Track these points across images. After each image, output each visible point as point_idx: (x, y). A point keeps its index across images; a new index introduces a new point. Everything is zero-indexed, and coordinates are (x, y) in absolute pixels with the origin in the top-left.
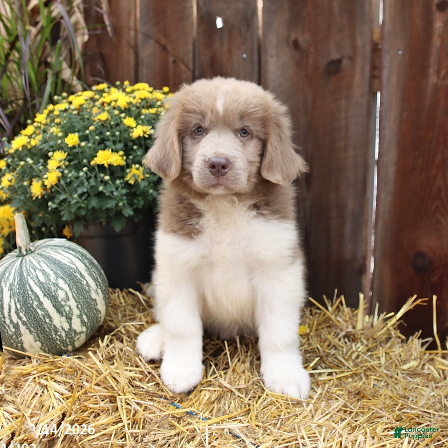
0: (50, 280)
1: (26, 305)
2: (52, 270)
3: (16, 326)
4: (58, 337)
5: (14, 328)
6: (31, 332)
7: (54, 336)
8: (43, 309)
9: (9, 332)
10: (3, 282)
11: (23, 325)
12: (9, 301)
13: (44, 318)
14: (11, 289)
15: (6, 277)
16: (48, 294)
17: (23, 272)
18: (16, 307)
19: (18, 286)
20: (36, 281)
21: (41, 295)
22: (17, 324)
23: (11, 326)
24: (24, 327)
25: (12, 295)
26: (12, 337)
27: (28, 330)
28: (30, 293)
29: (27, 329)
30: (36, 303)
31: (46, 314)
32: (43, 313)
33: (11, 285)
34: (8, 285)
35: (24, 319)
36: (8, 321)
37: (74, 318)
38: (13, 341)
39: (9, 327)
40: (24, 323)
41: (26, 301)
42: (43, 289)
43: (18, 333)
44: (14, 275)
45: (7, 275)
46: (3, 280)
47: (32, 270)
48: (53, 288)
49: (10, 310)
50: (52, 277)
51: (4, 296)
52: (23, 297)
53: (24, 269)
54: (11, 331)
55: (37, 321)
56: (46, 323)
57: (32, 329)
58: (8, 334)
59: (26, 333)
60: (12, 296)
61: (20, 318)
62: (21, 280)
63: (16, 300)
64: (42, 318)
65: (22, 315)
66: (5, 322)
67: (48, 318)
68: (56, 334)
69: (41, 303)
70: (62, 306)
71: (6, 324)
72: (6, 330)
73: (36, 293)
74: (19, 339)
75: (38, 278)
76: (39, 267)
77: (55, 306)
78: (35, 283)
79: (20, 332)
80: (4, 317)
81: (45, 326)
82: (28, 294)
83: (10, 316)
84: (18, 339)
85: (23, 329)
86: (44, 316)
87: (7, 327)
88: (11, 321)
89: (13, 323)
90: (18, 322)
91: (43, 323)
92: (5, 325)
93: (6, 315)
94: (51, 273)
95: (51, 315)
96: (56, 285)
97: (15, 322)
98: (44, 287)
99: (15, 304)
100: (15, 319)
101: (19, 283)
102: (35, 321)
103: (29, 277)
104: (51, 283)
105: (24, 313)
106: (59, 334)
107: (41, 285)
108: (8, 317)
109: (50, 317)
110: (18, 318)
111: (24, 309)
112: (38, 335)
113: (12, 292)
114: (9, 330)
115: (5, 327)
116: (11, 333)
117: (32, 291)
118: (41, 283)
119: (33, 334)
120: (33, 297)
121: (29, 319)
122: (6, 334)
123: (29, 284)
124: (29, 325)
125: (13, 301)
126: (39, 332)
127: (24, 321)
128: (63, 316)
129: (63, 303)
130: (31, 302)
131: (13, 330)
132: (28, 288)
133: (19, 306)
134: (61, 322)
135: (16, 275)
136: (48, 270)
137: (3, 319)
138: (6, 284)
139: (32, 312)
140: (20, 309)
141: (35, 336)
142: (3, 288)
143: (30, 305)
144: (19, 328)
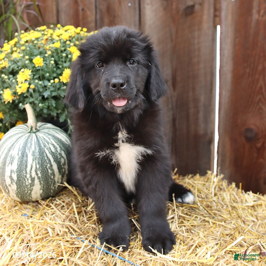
0: (57, 151)
1: (43, 166)
2: (58, 145)
3: (33, 180)
4: (53, 188)
5: (31, 180)
6: (41, 184)
7: (52, 187)
8: (52, 170)
9: (26, 183)
10: (27, 150)
11: (38, 179)
12: (32, 162)
13: (51, 175)
14: (33, 155)
15: (29, 146)
16: (56, 160)
17: (40, 144)
18: (36, 167)
19: (38, 153)
20: (50, 151)
21: (52, 160)
22: (34, 178)
23: (30, 179)
24: (38, 180)
25: (34, 158)
26: (27, 186)
27: (39, 183)
28: (46, 158)
29: (39, 181)
30: (49, 165)
31: (53, 173)
32: (51, 172)
33: (34, 152)
34: (31, 152)
35: (40, 175)
36: (28, 176)
37: (65, 176)
38: (26, 189)
39: (28, 179)
40: (39, 178)
41: (43, 163)
42: (54, 157)
43: (32, 184)
44: (35, 145)
45: (29, 145)
46: (27, 148)
47: (47, 144)
48: (59, 157)
49: (31, 169)
50: (59, 149)
51: (28, 159)
52: (41, 161)
53: (41, 142)
54: (28, 182)
55: (46, 177)
56: (51, 178)
57: (42, 182)
58: (25, 184)
59: (37, 184)
60: (34, 160)
61: (37, 174)
62: (40, 149)
63: (37, 163)
64: (50, 175)
65: (39, 172)
66: (26, 176)
67: (53, 175)
68: (53, 186)
69: (51, 166)
70: (62, 168)
71: (27, 178)
72: (25, 182)
73: (49, 159)
74: (32, 188)
75: (50, 149)
76: (50, 142)
77: (58, 168)
78: (49, 152)
79: (34, 183)
80: (26, 173)
81: (50, 180)
82: (45, 159)
83: (31, 172)
84: (30, 188)
85: (37, 181)
86: (51, 174)
87: (26, 180)
88: (31, 176)
89: (32, 177)
90: (35, 177)
91: (49, 179)
92: (25, 178)
93: (28, 172)
94: (58, 146)
95: (55, 173)
96: (60, 154)
97: (33, 176)
98: (54, 155)
99: (36, 165)
100: (34, 174)
101: (39, 151)
102: (45, 177)
103: (45, 148)
104: (58, 153)
105: (40, 171)
106: (55, 186)
107: (53, 154)
108: (29, 173)
109: (54, 175)
110: (36, 174)
111: (41, 169)
112: (44, 186)
113: (34, 157)
114: (27, 182)
115: (25, 179)
116: (27, 184)
117: (47, 157)
118: (53, 153)
119: (41, 185)
120: (48, 162)
121: (42, 175)
122: (24, 184)
123: (46, 153)
124: (41, 179)
125: (34, 163)
126: (45, 184)
127: (39, 177)
128: (61, 174)
129: (63, 166)
130: (46, 164)
131: (30, 182)
132: (45, 155)
133: (38, 167)
134: (58, 178)
135: (36, 146)
136: (56, 144)
137: (25, 174)
138: (30, 151)
139: (45, 171)
140: (39, 168)
141: (42, 187)
142: (28, 153)
143: (45, 166)
144: (34, 181)
